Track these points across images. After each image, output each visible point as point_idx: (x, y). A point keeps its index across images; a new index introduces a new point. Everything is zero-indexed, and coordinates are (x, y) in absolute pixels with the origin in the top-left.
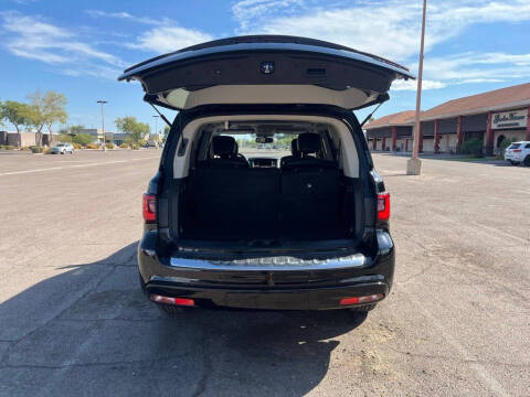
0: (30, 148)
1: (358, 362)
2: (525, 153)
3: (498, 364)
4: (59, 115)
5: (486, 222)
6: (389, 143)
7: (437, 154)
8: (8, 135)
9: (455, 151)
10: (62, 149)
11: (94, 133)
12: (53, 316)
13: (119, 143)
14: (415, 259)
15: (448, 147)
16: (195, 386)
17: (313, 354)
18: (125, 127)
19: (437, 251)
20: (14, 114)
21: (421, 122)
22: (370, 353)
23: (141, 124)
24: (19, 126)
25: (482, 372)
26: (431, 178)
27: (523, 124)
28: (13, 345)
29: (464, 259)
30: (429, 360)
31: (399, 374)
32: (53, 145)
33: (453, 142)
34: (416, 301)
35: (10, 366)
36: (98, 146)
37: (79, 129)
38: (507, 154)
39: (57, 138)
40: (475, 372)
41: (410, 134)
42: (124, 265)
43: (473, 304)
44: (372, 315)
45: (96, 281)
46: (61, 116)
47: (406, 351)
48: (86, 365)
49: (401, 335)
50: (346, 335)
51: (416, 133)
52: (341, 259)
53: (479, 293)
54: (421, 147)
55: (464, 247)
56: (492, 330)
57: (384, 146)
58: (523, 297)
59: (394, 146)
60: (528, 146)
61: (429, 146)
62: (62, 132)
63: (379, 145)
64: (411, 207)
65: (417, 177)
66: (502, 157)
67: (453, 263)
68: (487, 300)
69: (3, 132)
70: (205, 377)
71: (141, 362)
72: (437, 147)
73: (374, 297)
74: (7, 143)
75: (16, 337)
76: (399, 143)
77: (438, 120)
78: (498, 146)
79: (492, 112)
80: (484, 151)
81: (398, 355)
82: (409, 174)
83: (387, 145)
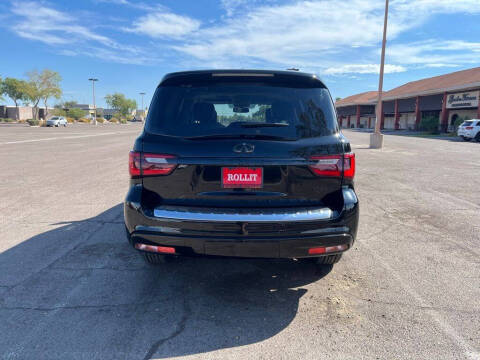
0: (27, 121)
1: (324, 307)
2: (476, 130)
3: (451, 310)
4: (54, 91)
5: (440, 189)
6: (354, 121)
7: (397, 130)
8: (7, 109)
9: (413, 128)
10: (56, 122)
11: (86, 108)
12: (46, 266)
13: (108, 118)
14: (376, 220)
15: (407, 125)
16: (175, 327)
17: (284, 300)
18: (115, 104)
19: (396, 213)
20: (12, 89)
21: (383, 102)
22: (335, 300)
23: (129, 101)
24: (18, 101)
25: (437, 317)
26: (392, 151)
27: (475, 104)
28: (9, 291)
29: (420, 220)
30: (388, 306)
31: (360, 319)
32: (48, 119)
33: (412, 120)
34: (376, 256)
35: (6, 308)
36: (89, 120)
37: (72, 105)
38: (460, 130)
39: (52, 112)
40: (430, 317)
41: (373, 112)
42: (112, 222)
43: (429, 259)
44: (337, 267)
45: (86, 235)
46: (56, 92)
47: (368, 298)
48: (76, 308)
49: (363, 284)
50: (313, 284)
51: (378, 111)
52: (310, 212)
53: (434, 249)
54: (382, 124)
55: (421, 209)
56: (446, 281)
57: (349, 123)
58: (474, 253)
59: (358, 123)
60: (479, 124)
61: (390, 123)
62: (57, 107)
63: (345, 122)
64: (373, 175)
65: (379, 150)
66: (455, 133)
67: (411, 223)
68: (441, 255)
69: (2, 107)
70: (184, 319)
71: (126, 305)
72: (397, 124)
73: (339, 247)
74: (7, 116)
75: (12, 283)
76: (363, 121)
77: (398, 100)
78: (452, 123)
79: (447, 93)
80: (440, 128)
81: (361, 302)
82: (371, 147)
83: (352, 122)
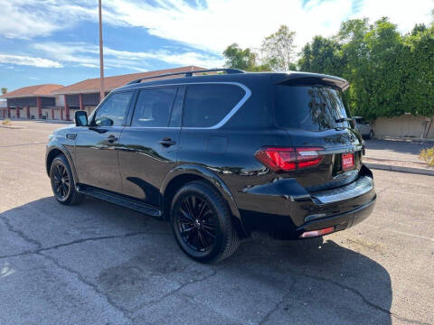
57: (28, 114)
59: (40, 115)
63: (23, 113)
76: (44, 112)
83: (31, 114)
